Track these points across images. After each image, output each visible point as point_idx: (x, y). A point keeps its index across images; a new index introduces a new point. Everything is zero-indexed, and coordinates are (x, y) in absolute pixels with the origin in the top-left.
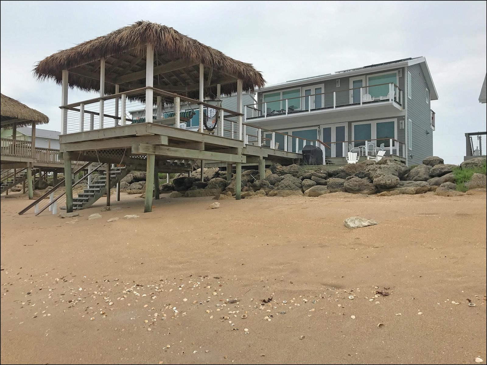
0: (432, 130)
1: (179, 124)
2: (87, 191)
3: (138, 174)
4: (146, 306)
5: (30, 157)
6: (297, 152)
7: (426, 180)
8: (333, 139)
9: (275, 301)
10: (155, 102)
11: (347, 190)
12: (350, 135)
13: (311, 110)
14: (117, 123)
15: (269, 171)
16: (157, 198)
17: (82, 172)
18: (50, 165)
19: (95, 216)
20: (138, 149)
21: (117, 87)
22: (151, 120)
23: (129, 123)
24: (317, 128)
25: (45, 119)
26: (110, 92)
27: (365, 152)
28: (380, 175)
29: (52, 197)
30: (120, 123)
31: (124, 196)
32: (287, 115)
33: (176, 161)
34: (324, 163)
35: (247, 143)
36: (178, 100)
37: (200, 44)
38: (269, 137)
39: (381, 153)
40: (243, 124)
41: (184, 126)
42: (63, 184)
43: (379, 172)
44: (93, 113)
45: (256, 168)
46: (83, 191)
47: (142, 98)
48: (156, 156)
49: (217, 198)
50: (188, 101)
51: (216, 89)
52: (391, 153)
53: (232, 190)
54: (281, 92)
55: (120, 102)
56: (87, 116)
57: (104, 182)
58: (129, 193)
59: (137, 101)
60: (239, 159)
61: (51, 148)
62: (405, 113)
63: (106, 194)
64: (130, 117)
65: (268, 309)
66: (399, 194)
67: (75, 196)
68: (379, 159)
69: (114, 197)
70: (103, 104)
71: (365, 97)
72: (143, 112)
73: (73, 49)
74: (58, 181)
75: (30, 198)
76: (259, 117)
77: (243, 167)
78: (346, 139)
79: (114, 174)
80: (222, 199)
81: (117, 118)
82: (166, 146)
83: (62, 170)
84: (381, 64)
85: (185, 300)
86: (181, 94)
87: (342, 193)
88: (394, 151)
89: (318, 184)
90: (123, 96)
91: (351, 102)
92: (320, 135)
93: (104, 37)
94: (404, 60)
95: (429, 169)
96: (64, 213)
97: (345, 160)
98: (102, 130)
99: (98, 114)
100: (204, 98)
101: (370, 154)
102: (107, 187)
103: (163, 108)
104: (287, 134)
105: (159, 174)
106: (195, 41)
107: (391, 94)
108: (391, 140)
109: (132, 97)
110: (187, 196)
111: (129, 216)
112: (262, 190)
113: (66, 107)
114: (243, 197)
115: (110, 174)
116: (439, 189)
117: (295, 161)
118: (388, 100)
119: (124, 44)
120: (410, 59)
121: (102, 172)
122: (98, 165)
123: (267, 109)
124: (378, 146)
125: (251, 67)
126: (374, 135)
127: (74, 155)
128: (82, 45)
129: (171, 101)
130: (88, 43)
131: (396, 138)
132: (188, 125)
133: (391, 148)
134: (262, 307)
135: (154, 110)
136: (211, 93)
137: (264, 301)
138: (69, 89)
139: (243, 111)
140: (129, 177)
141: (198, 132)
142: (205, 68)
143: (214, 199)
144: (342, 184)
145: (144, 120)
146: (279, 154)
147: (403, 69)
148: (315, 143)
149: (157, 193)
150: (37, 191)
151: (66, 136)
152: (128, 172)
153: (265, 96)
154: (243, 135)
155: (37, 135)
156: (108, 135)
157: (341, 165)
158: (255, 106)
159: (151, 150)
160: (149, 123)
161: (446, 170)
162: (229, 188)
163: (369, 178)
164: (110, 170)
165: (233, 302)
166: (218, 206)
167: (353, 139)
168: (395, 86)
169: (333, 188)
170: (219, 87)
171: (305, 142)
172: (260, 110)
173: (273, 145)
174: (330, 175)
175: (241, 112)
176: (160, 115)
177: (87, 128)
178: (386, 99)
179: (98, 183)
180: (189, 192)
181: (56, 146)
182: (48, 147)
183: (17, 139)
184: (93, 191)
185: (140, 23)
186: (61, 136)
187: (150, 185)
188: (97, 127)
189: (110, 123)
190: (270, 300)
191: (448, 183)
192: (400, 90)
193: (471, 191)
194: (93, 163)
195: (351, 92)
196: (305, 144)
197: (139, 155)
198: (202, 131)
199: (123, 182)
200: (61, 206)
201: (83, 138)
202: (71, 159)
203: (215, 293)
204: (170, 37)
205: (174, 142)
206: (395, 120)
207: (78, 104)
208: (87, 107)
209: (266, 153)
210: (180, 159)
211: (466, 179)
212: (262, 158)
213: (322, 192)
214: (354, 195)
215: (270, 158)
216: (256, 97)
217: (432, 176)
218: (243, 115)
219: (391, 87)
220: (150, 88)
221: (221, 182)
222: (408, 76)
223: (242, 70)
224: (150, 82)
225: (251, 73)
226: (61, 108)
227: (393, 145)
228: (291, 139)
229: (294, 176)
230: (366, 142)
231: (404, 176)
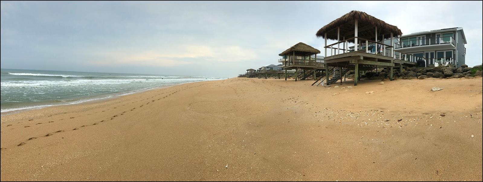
0: (465, 55)
1: (367, 51)
2: (334, 78)
3: (352, 71)
4: (355, 121)
5: (315, 66)
6: (415, 62)
7: (462, 73)
8: (429, 57)
9: (403, 120)
10: (358, 43)
11: (434, 77)
12: (436, 56)
13: (421, 45)
14: (344, 52)
15: (404, 70)
16: (359, 80)
17: (332, 71)
18: (321, 69)
19: (337, 87)
20: (352, 62)
21: (344, 38)
22: (357, 50)
23: (349, 52)
24: (423, 52)
25: (319, 52)
26: (342, 40)
27: (441, 62)
28: (446, 71)
29: (322, 80)
30: (345, 52)
31: (347, 79)
32: (411, 47)
33: (366, 66)
34: (426, 67)
35: (395, 58)
36: (367, 42)
37: (375, 18)
38: (404, 56)
39: (447, 63)
40: (393, 51)
41: (370, 52)
42: (325, 75)
43: (446, 70)
44: (335, 49)
45: (399, 68)
46: (332, 77)
47: (353, 42)
48: (359, 64)
49: (383, 80)
50: (371, 42)
51: (382, 36)
52: (451, 63)
53: (389, 77)
54: (409, 37)
55: (345, 44)
56: (334, 50)
57: (339, 74)
58: (349, 78)
59: (351, 43)
60: (392, 65)
61: (321, 62)
62: (456, 48)
63: (340, 78)
64: (349, 49)
65: (400, 123)
66: (453, 78)
67: (330, 79)
68: (446, 65)
69: (343, 80)
70: (339, 45)
71: (441, 41)
72: (353, 47)
73: (328, 25)
74: (324, 74)
75: (315, 80)
76: (400, 48)
77: (393, 68)
78: (434, 57)
79: (343, 71)
80: (385, 80)
81: (344, 50)
82: (362, 60)
83: (325, 70)
84: (448, 29)
85: (369, 119)
86: (368, 39)
87: (432, 78)
88: (452, 62)
89: (423, 74)
90: (346, 41)
91: (436, 43)
92: (424, 55)
93: (339, 18)
94: (456, 28)
95: (463, 69)
96: (326, 85)
97: (434, 65)
98: (339, 55)
99: (337, 49)
100: (377, 40)
101: (443, 63)
102: (341, 76)
103: (361, 45)
104: (411, 55)
105: (360, 71)
106: (374, 17)
107: (451, 41)
108: (451, 58)
109: (349, 41)
110: (371, 79)
111: (349, 87)
112: (401, 77)
113: (326, 47)
114: (393, 80)
115: (342, 71)
116: (466, 76)
117: (414, 65)
118: (450, 43)
119: (346, 20)
120: (458, 28)
121: (338, 71)
122: (337, 68)
123: (404, 45)
124: (446, 60)
125: (397, 27)
126: (445, 56)
127: (329, 65)
128: (331, 23)
129: (365, 42)
130: (333, 21)
131: (452, 58)
132: (371, 52)
133: (451, 61)
134: (398, 123)
135: (358, 46)
136: (380, 39)
137: (399, 120)
138: (327, 40)
139: (394, 45)
140: (349, 72)
141: (375, 54)
142: (377, 28)
143: (382, 80)
144: (432, 75)
145: (354, 50)
146: (408, 63)
147: (455, 31)
148: (422, 59)
149: (359, 78)
150: (317, 78)
151: (326, 58)
152: (348, 70)
153: (403, 39)
154: (393, 55)
155: (317, 58)
156: (341, 57)
157: (432, 67)
158: (399, 43)
159: (357, 62)
160: (356, 51)
161: (468, 69)
162: (388, 76)
163: (442, 72)
164: (342, 70)
165: (387, 121)
166: (383, 83)
167: (437, 57)
168: (452, 38)
169: (429, 76)
170: (383, 36)
171: (418, 58)
172: (401, 45)
173: (405, 59)
174: (428, 71)
175: (393, 46)
176: (360, 48)
177: (333, 54)
178: (449, 42)
179: (338, 74)
180: (372, 78)
181: (323, 62)
182: (320, 62)
183: (311, 60)
184: (336, 78)
185: (352, 11)
186: (324, 58)
187: (356, 75)
188: (337, 54)
189: (341, 52)
190: (401, 120)
191: (469, 74)
192: (454, 39)
193: (476, 77)
194: (336, 67)
195: (436, 39)
196: (418, 59)
197: (352, 64)
198: (377, 54)
199: (346, 74)
200: (325, 83)
201: (332, 58)
202: (328, 66)
203: (381, 117)
204: (364, 16)
205: (366, 58)
206: (452, 51)
207: (330, 46)
208: (334, 46)
209: (403, 62)
210: (368, 65)
211: (475, 72)
212: (401, 65)
213: (424, 78)
214: (437, 79)
215: (404, 64)
216: (399, 40)
217: (464, 72)
218: (393, 47)
219: (451, 38)
220: (356, 37)
221: (385, 74)
222: (457, 34)
223: (392, 28)
224: (356, 35)
225: (397, 30)
226: (324, 47)
227: (452, 60)
228: (413, 57)
229: (414, 71)
230: (442, 59)
231: (455, 71)
